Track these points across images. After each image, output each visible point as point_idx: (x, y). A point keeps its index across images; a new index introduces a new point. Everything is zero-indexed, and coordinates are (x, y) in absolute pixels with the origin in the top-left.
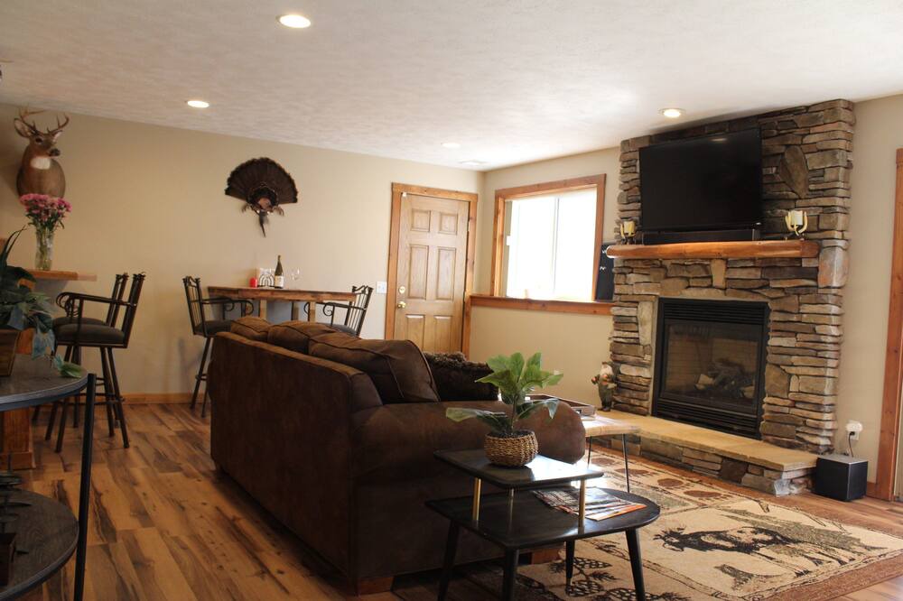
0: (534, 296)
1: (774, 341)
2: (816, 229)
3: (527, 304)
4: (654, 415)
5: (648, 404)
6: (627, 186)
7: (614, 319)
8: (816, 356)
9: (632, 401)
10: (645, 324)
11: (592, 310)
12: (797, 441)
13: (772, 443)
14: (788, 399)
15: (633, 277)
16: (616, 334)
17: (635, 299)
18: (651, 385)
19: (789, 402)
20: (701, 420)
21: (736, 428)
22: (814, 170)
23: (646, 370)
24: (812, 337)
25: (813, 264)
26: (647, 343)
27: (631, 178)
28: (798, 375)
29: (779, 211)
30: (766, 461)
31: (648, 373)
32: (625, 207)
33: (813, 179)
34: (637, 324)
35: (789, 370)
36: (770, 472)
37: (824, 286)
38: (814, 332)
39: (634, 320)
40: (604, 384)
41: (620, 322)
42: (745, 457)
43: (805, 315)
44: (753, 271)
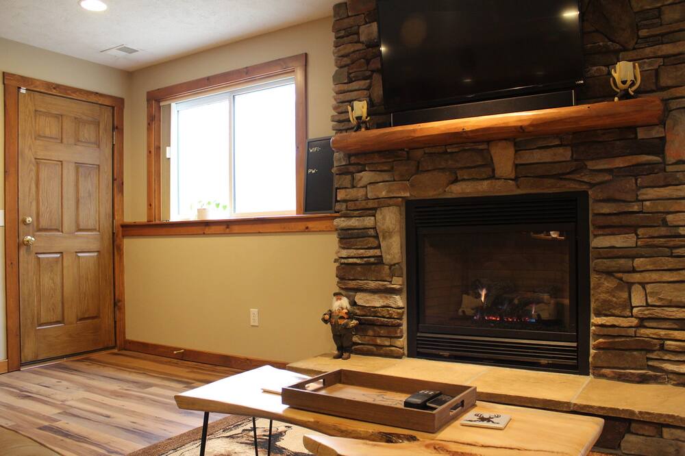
0: (213, 215)
1: (599, 242)
2: (654, 87)
3: (202, 227)
4: (410, 355)
5: (403, 342)
6: (347, 61)
7: (339, 235)
8: (671, 256)
9: (379, 341)
10: (390, 237)
11: (302, 226)
12: (651, 373)
13: (612, 378)
14: (632, 316)
15: (366, 177)
16: (344, 253)
17: (371, 204)
18: (405, 317)
19: (635, 322)
20: (486, 356)
21: (544, 361)
22: (643, 11)
23: (397, 297)
24: (663, 231)
25: (656, 133)
26: (395, 261)
27: (352, 50)
28: (643, 285)
29: (595, 68)
30: (672, 417)
31: (399, 301)
32: (346, 87)
33: (645, 22)
34: (377, 237)
35: (626, 277)
36: (673, 430)
37: (673, 161)
38: (665, 223)
39: (372, 232)
40: (342, 322)
41: (347, 238)
42: (632, 412)
43: (648, 203)
44: (561, 150)
